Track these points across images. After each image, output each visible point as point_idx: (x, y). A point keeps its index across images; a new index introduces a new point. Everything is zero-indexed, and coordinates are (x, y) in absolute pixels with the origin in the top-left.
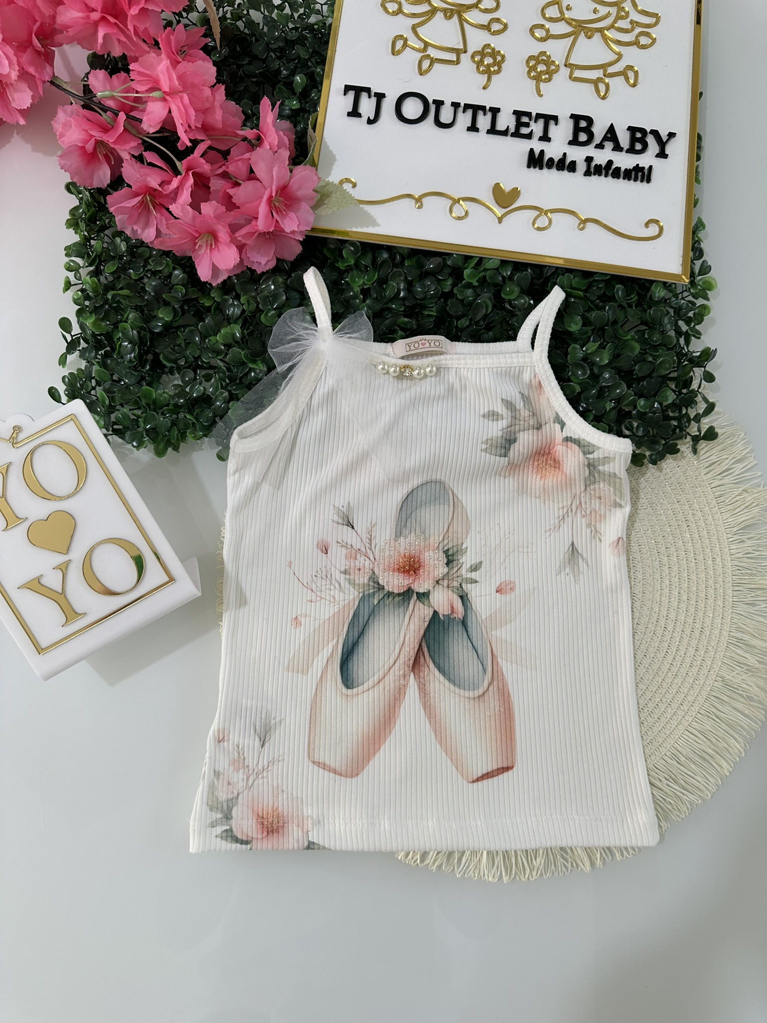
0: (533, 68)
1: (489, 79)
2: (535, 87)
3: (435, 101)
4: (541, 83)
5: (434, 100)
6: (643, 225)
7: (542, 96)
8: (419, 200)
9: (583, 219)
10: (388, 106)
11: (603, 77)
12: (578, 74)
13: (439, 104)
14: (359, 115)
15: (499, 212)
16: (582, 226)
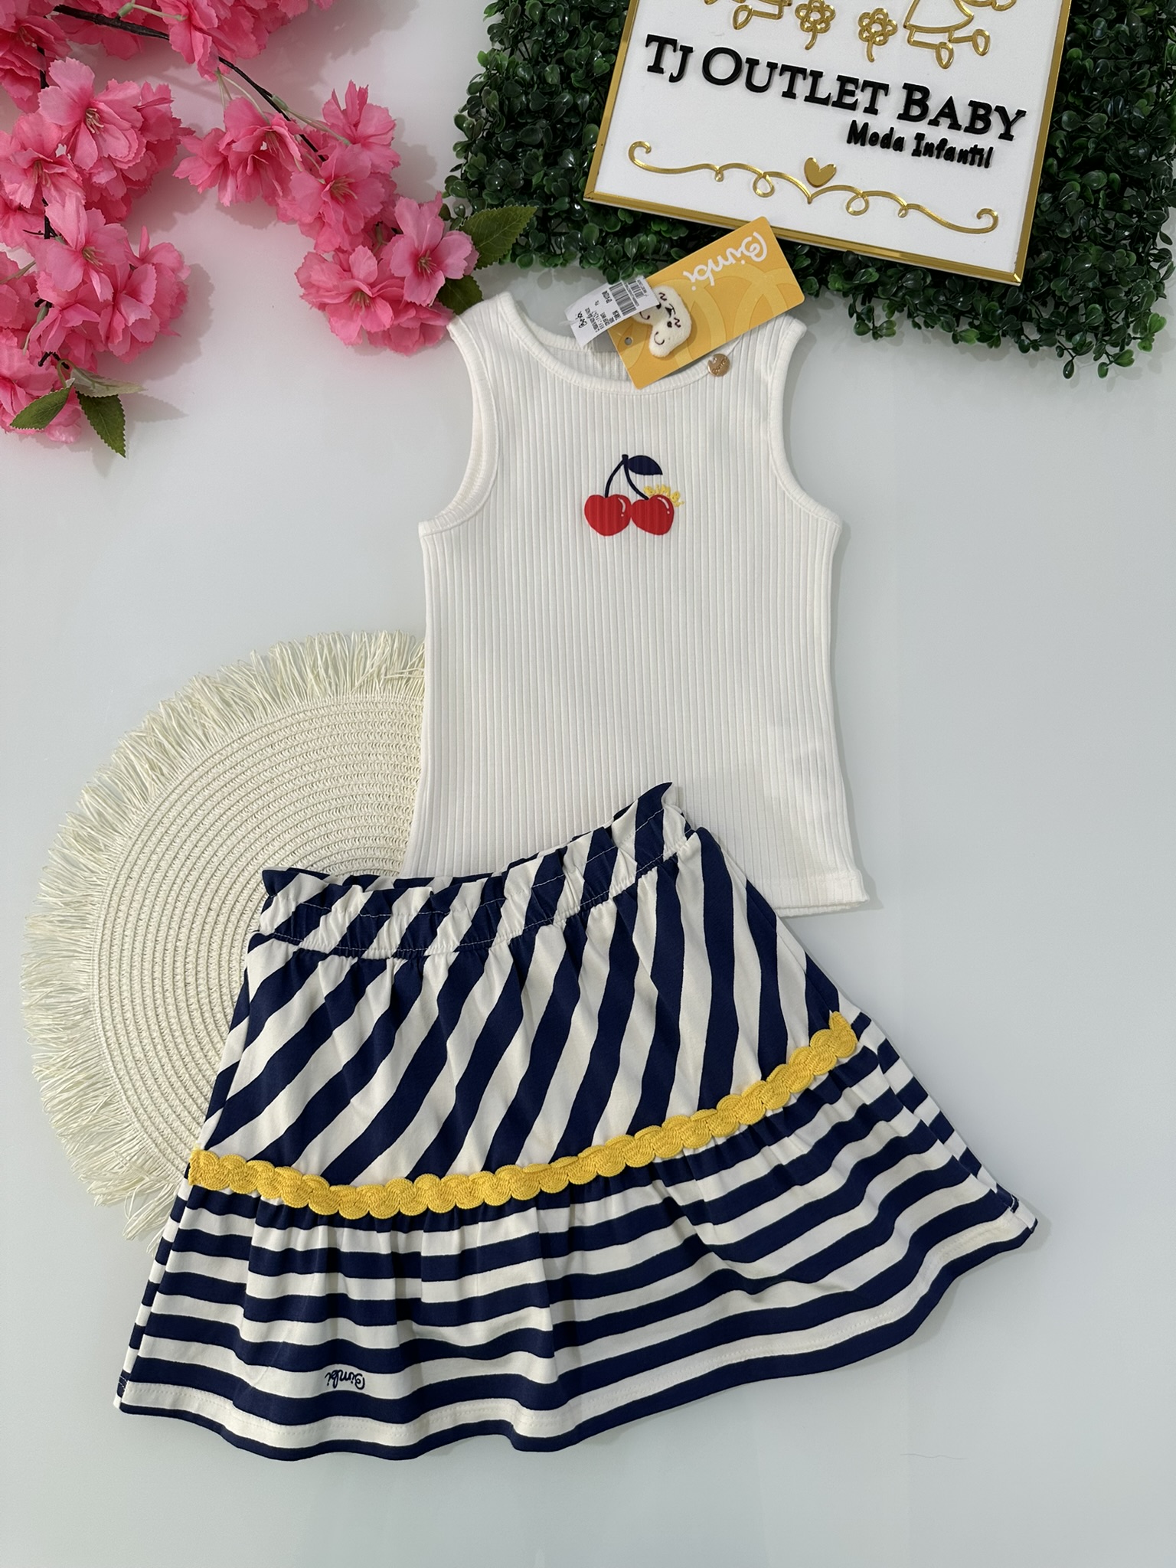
0: (867, 28)
1: (814, 37)
2: (866, 50)
3: (749, 60)
4: (874, 45)
5: (747, 59)
6: (976, 215)
7: (872, 60)
8: (720, 173)
9: (906, 204)
10: (695, 62)
11: (946, 41)
12: (918, 37)
13: (753, 63)
14: (661, 71)
15: (811, 191)
16: (904, 212)
